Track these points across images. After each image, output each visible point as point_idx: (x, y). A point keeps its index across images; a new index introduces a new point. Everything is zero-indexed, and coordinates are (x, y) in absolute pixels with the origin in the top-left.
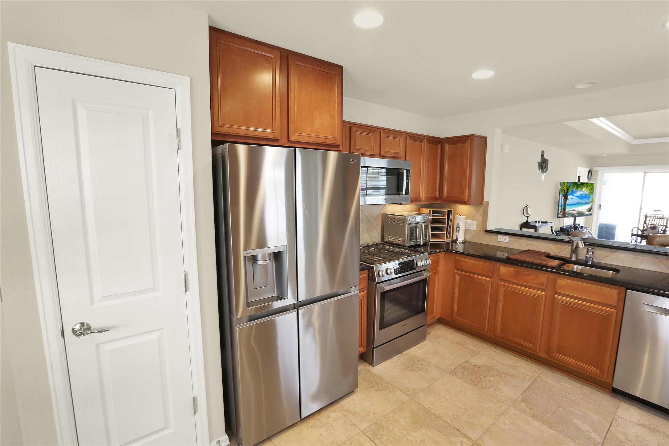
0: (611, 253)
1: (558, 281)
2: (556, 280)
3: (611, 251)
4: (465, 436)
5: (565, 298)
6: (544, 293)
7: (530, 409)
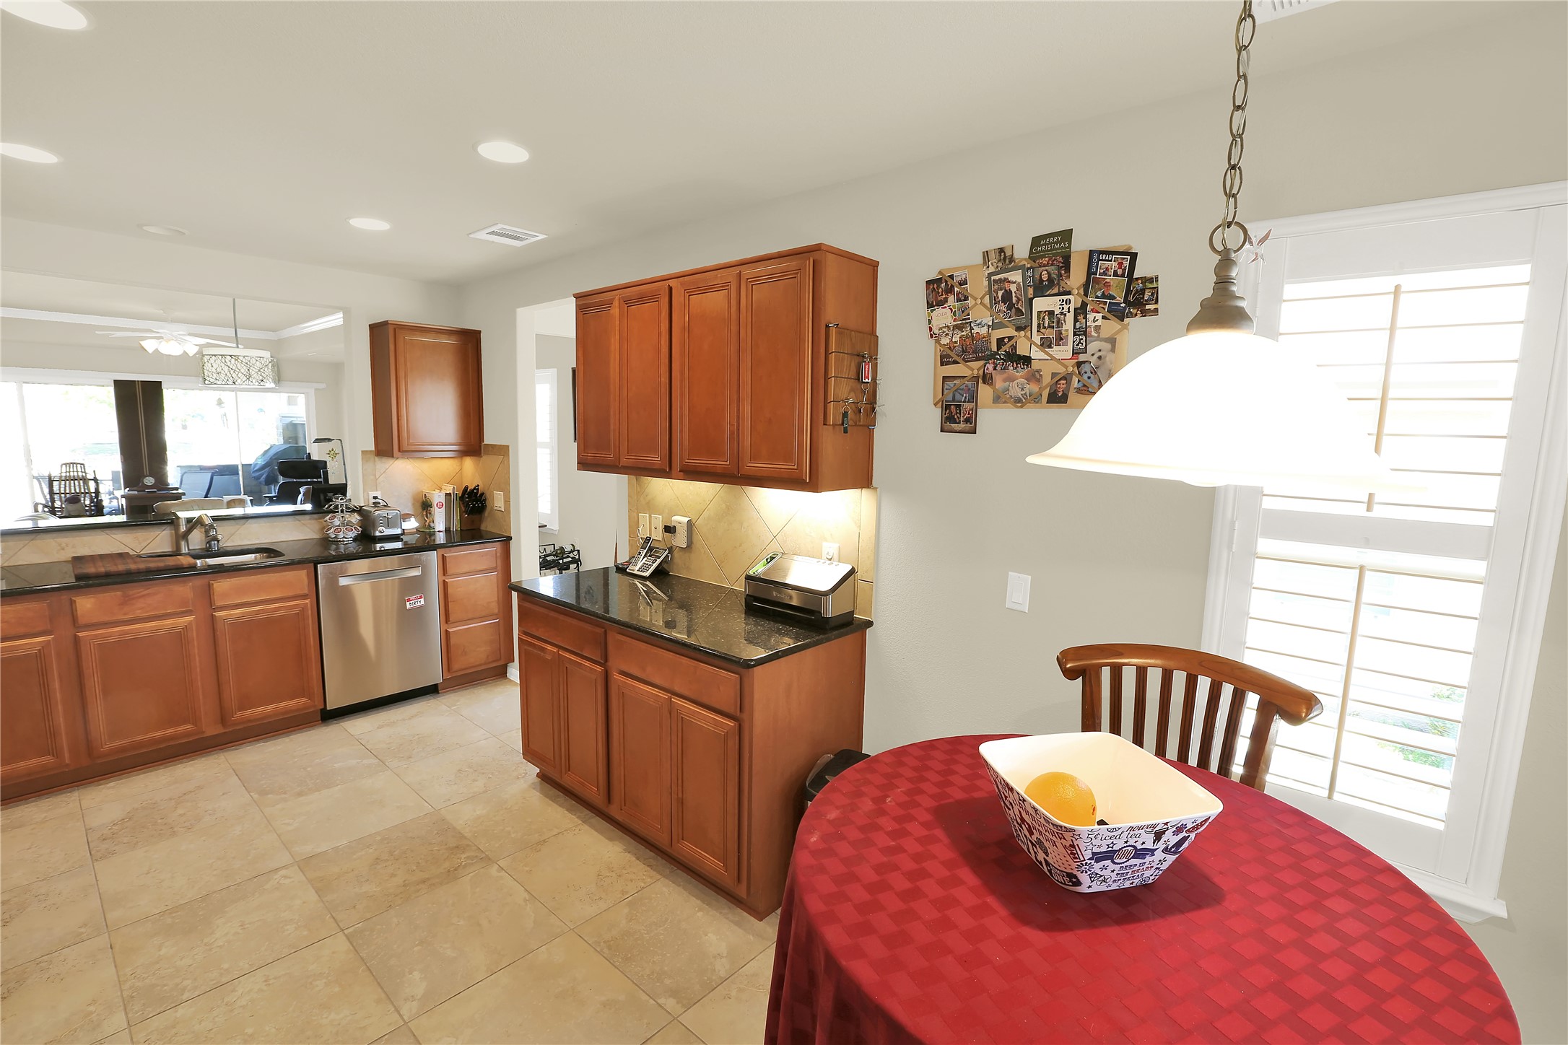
0: (238, 526)
1: (215, 585)
2: (209, 586)
3: (237, 524)
4: (276, 870)
5: (232, 612)
6: (192, 618)
7: (285, 793)
